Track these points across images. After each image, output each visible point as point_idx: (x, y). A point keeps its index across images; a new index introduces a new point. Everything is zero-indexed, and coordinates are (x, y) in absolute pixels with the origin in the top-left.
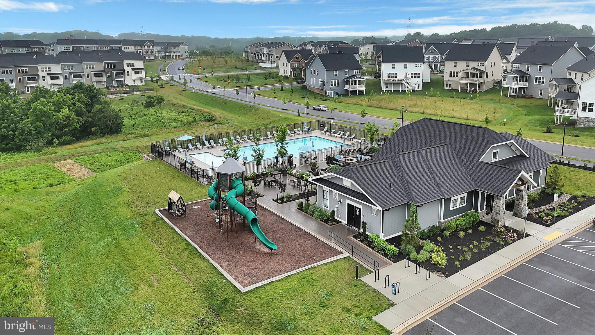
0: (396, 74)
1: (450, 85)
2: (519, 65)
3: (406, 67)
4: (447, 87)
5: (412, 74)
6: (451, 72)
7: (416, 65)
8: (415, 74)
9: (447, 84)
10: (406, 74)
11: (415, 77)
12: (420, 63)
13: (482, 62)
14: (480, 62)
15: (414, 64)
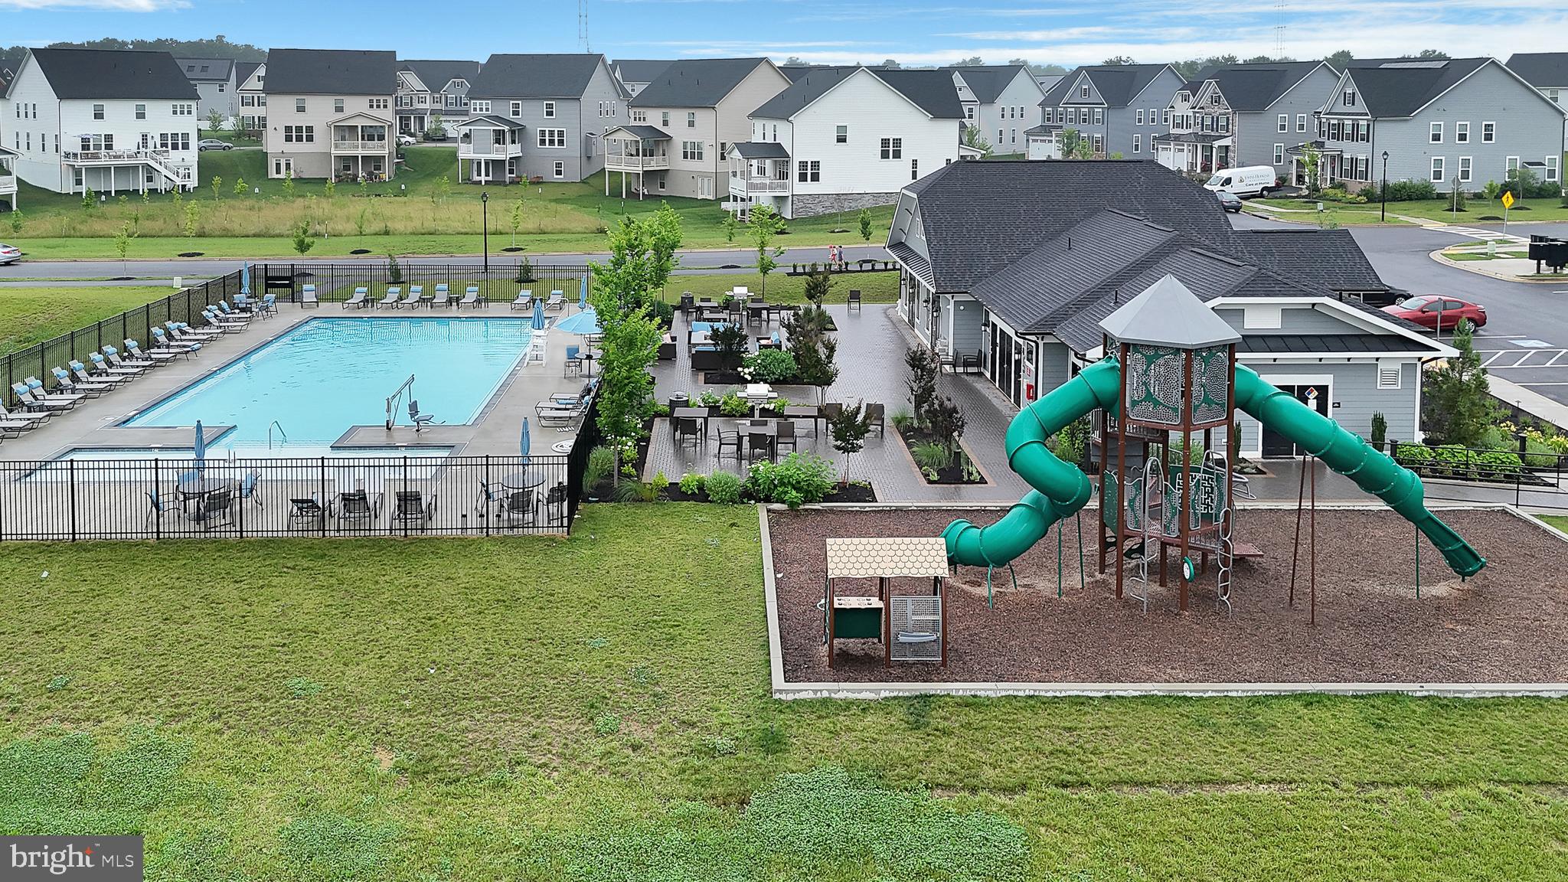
0: (109, 138)
1: (288, 166)
2: (490, 102)
3: (141, 115)
4: (278, 172)
5: (163, 136)
6: (288, 129)
7: (175, 106)
8: (175, 136)
9: (278, 165)
10: (144, 137)
11: (175, 147)
12: (186, 103)
13: (382, 98)
14: (375, 98)
15: (166, 106)
